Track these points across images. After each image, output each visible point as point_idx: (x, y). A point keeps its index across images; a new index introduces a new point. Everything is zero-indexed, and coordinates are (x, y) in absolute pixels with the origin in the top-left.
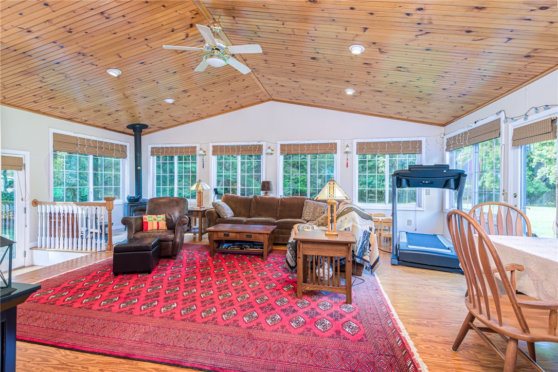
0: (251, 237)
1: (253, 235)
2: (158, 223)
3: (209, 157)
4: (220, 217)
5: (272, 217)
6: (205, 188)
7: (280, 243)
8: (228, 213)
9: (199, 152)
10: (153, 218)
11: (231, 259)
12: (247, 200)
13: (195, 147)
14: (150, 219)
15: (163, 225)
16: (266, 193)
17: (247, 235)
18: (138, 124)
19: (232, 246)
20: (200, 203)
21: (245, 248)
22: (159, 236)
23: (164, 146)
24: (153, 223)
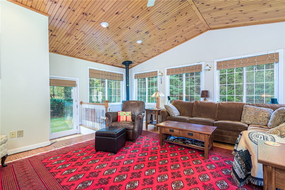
0: (192, 135)
1: (194, 134)
2: (126, 117)
3: (165, 77)
4: (170, 116)
5: (211, 118)
6: (160, 95)
7: (219, 141)
8: (175, 112)
9: (159, 74)
10: (124, 113)
11: (175, 150)
12: (189, 104)
13: (157, 72)
14: (122, 114)
15: (129, 119)
16: (205, 100)
17: (189, 133)
18: (127, 61)
19: (176, 140)
20: (158, 106)
21: (188, 143)
22: (125, 126)
23: (141, 73)
24: (123, 117)
